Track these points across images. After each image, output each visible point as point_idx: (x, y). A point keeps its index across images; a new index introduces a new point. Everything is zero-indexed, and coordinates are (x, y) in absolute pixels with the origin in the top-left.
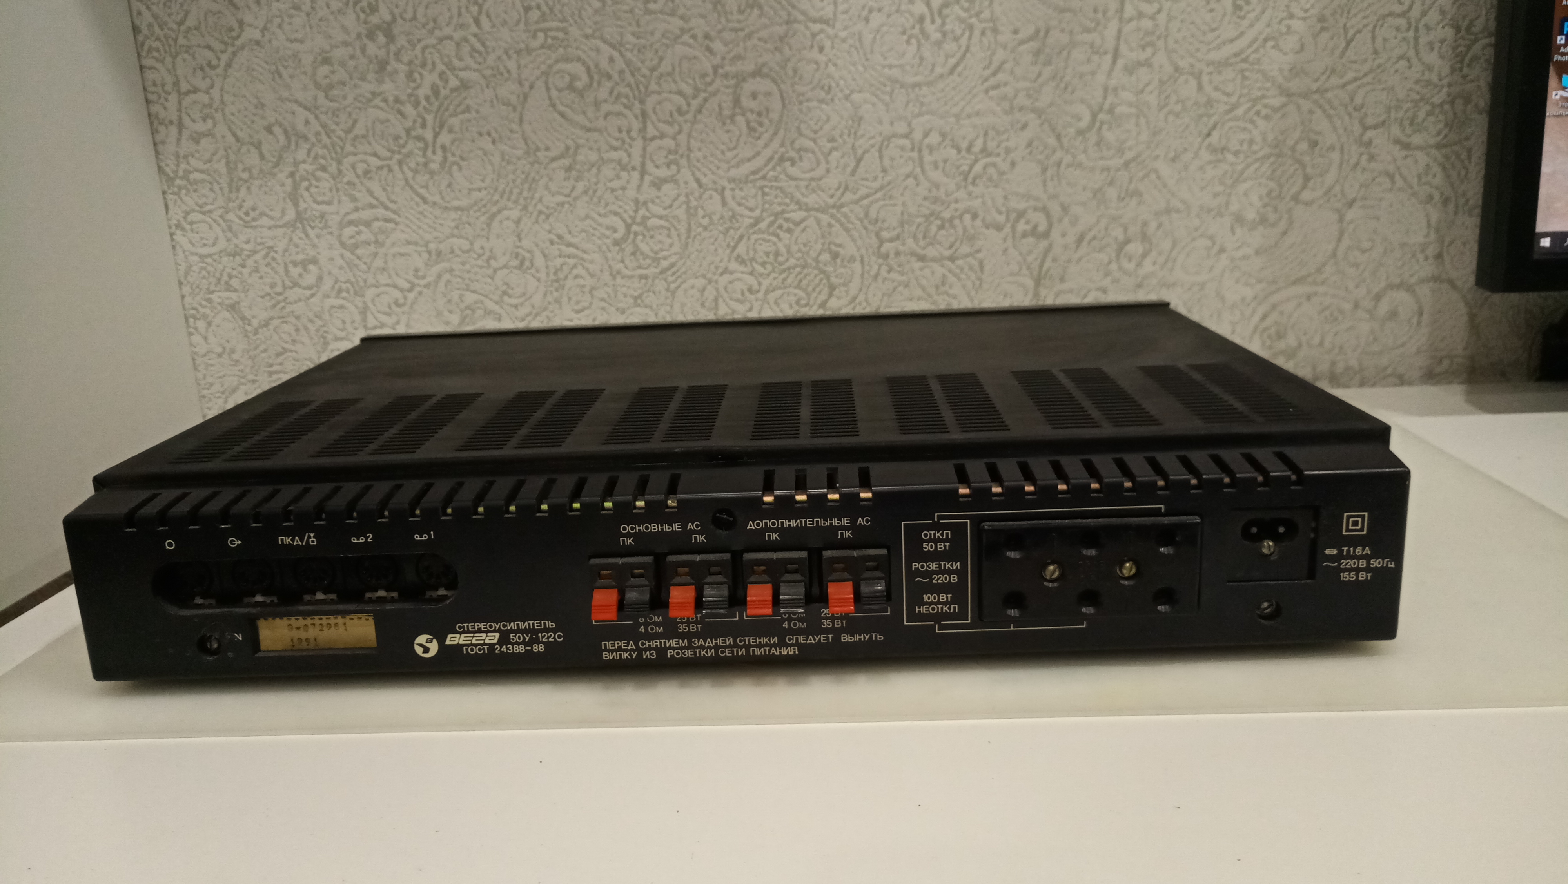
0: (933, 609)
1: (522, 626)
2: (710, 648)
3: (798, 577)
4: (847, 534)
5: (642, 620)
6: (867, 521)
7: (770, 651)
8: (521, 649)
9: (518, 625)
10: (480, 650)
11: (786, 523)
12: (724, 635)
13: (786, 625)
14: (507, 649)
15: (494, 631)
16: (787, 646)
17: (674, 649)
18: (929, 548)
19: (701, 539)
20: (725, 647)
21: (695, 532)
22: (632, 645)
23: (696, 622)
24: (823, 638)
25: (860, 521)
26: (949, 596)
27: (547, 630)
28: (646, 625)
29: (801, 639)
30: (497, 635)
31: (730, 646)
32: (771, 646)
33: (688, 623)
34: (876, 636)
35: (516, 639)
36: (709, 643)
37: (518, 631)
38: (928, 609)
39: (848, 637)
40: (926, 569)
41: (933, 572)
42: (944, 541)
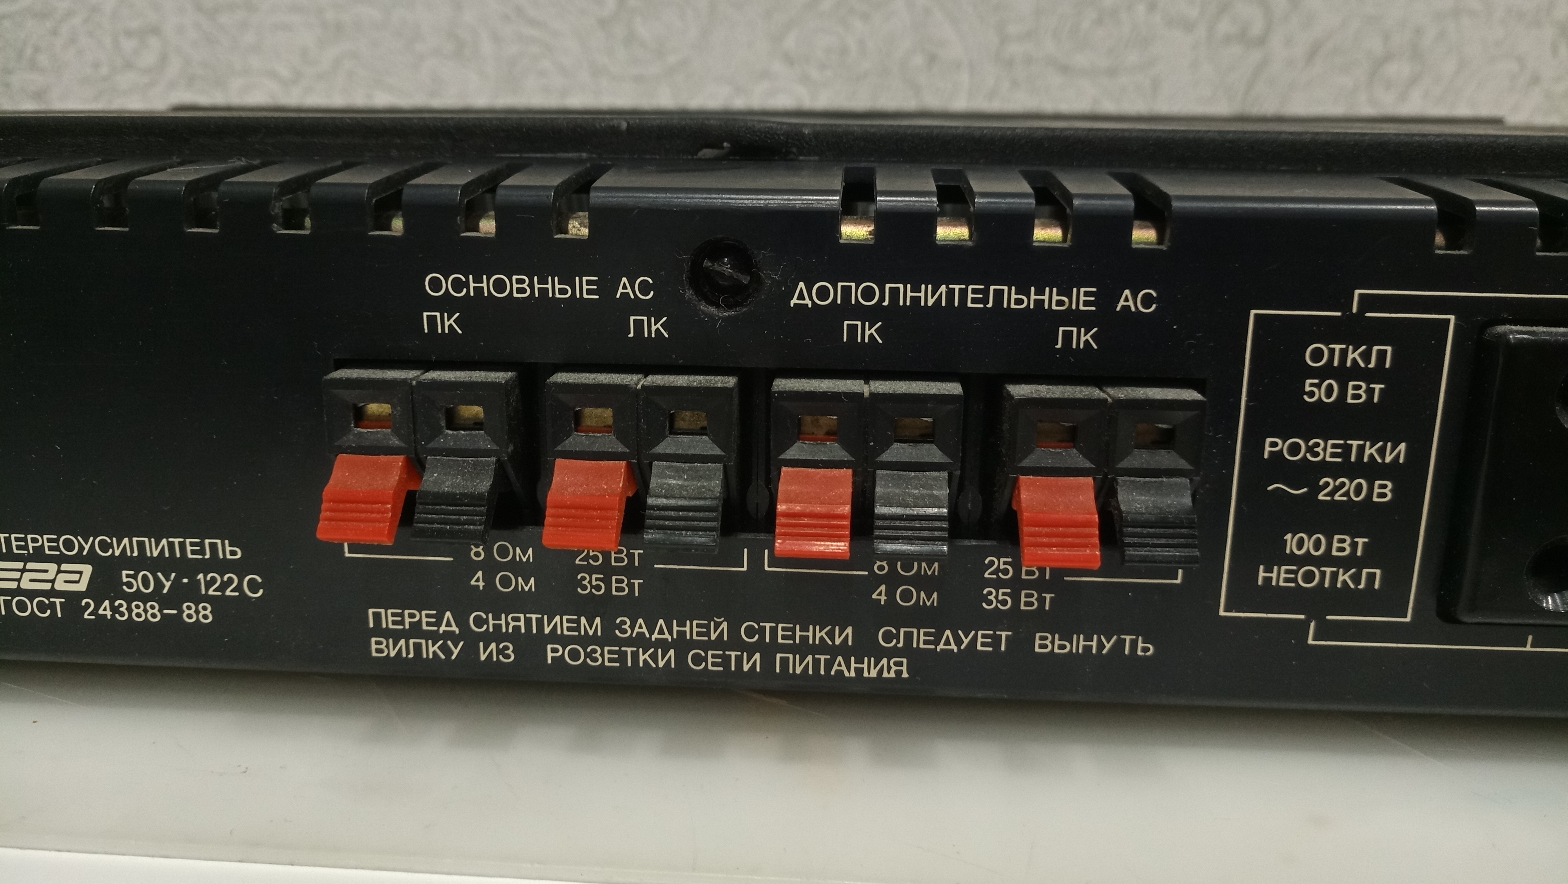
0: (1309, 576)
1: (153, 551)
2: (664, 645)
3: (931, 453)
4: (1084, 338)
5: (477, 553)
6: (1147, 301)
7: (829, 664)
8: (152, 613)
9: (141, 545)
10: (42, 607)
11: (906, 294)
12: (707, 614)
13: (880, 595)
14: (115, 610)
15: (78, 559)
16: (879, 654)
17: (564, 641)
18: (1320, 394)
19: (655, 327)
20: (706, 646)
21: (638, 307)
22: (449, 624)
23: (629, 571)
24: (981, 639)
25: (1127, 300)
26: (1361, 541)
27: (219, 565)
28: (490, 567)
29: (921, 639)
30: (87, 569)
31: (719, 644)
32: (834, 651)
33: (607, 571)
34: (1134, 644)
35: (138, 584)
36: (662, 632)
37: (141, 562)
38: (1293, 576)
39: (1053, 642)
40: (1305, 457)
41: (1325, 469)
42: (1369, 376)
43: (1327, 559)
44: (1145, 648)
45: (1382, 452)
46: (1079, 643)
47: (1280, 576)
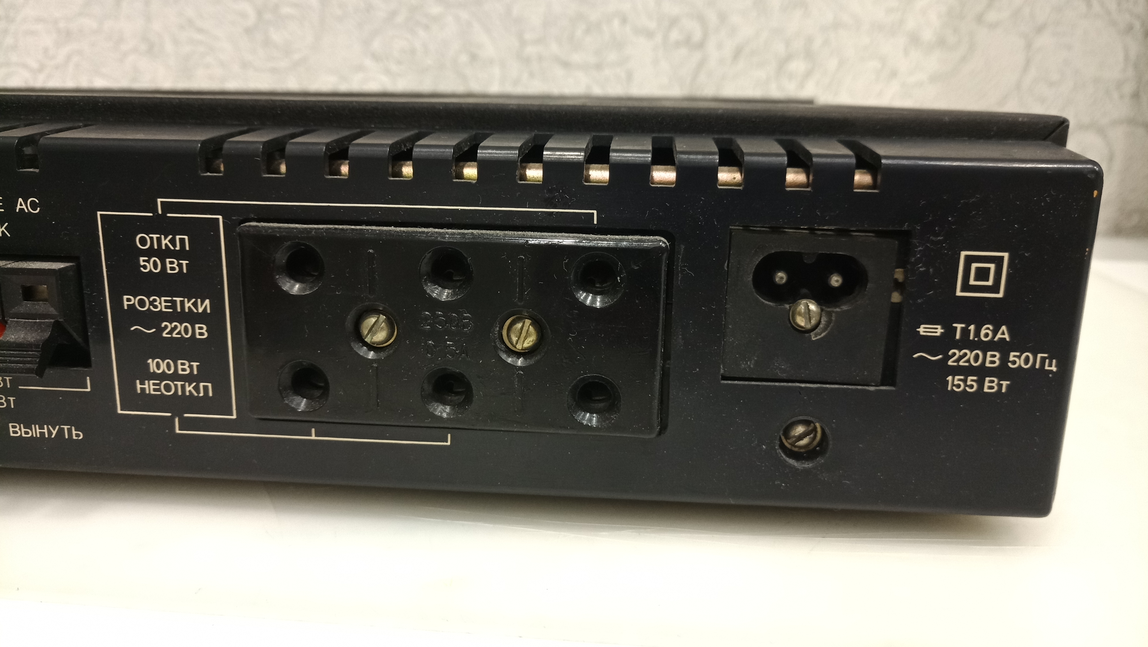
0: (168, 387)
6: (34, 205)
18: (150, 267)
25: (21, 205)
26: (195, 364)
34: (69, 431)
38: (158, 387)
39: (20, 429)
40: (149, 308)
41: (162, 316)
42: (179, 255)
43: (175, 377)
44: (77, 435)
45: (195, 305)
46: (35, 431)
47: (149, 387)
